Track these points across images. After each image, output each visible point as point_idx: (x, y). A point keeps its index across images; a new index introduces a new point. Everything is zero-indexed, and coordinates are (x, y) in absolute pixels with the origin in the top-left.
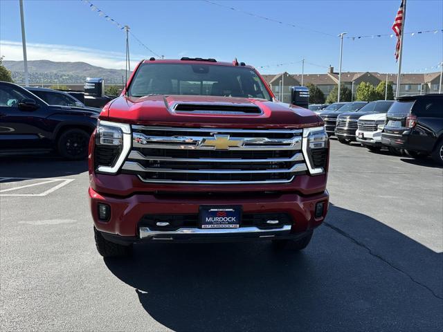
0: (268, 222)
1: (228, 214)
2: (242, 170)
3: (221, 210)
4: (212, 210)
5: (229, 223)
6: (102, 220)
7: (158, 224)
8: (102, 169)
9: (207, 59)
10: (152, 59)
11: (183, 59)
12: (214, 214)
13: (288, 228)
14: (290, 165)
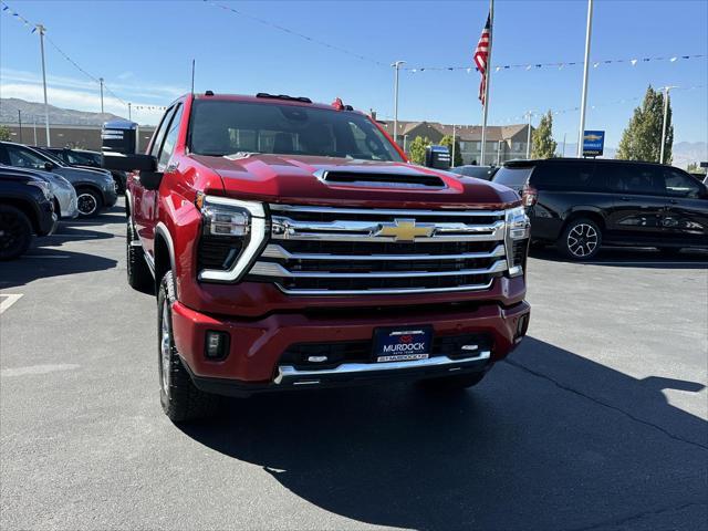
0: (464, 347)
1: (415, 339)
2: (430, 271)
3: (406, 333)
4: (394, 333)
5: (415, 352)
6: (213, 358)
7: (311, 359)
8: (208, 274)
9: (296, 97)
10: (209, 94)
11: (259, 96)
12: (396, 340)
13: (486, 355)
14: (488, 263)
